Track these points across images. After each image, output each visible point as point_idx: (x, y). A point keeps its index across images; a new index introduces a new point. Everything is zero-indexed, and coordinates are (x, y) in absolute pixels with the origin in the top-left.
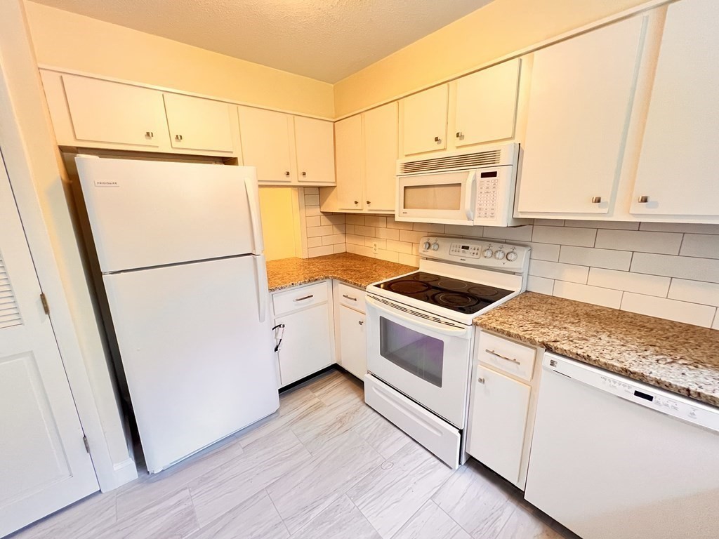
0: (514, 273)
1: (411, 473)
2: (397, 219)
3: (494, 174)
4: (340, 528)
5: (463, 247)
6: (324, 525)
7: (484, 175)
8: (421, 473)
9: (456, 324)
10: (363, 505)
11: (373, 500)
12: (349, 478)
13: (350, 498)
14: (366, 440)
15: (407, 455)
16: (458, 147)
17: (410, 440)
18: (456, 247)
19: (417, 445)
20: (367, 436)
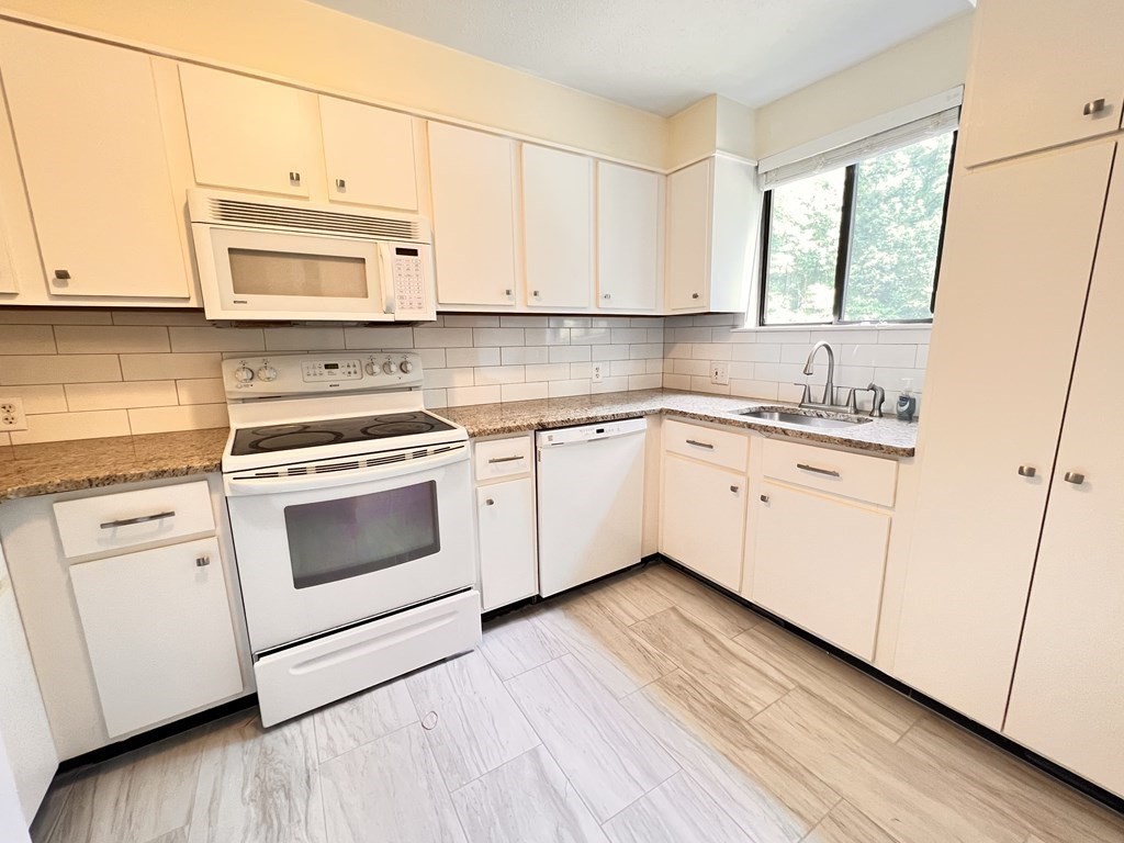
0: (410, 389)
1: (459, 693)
2: (209, 315)
3: (414, 253)
4: (507, 806)
5: (327, 367)
6: (493, 836)
7: (400, 251)
8: (464, 683)
9: (451, 446)
10: (481, 764)
11: (479, 750)
12: (424, 784)
13: (461, 786)
14: (359, 745)
15: (426, 691)
16: (331, 201)
17: (402, 681)
18: (314, 368)
19: (417, 676)
20: (352, 743)
